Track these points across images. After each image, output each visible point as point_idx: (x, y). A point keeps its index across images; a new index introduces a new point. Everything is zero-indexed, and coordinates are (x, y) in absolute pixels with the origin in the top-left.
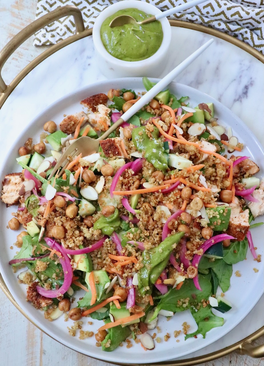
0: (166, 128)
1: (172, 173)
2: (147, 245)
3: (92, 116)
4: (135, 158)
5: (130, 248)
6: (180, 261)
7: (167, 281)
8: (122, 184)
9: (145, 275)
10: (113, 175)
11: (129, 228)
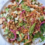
0: (28, 3)
1: (31, 12)
2: (30, 27)
3: (13, 4)
4: (23, 11)
5: (26, 28)
6: (36, 28)
7: (35, 33)
8: (22, 16)
9: (31, 32)
10: (20, 15)
11: (25, 24)
